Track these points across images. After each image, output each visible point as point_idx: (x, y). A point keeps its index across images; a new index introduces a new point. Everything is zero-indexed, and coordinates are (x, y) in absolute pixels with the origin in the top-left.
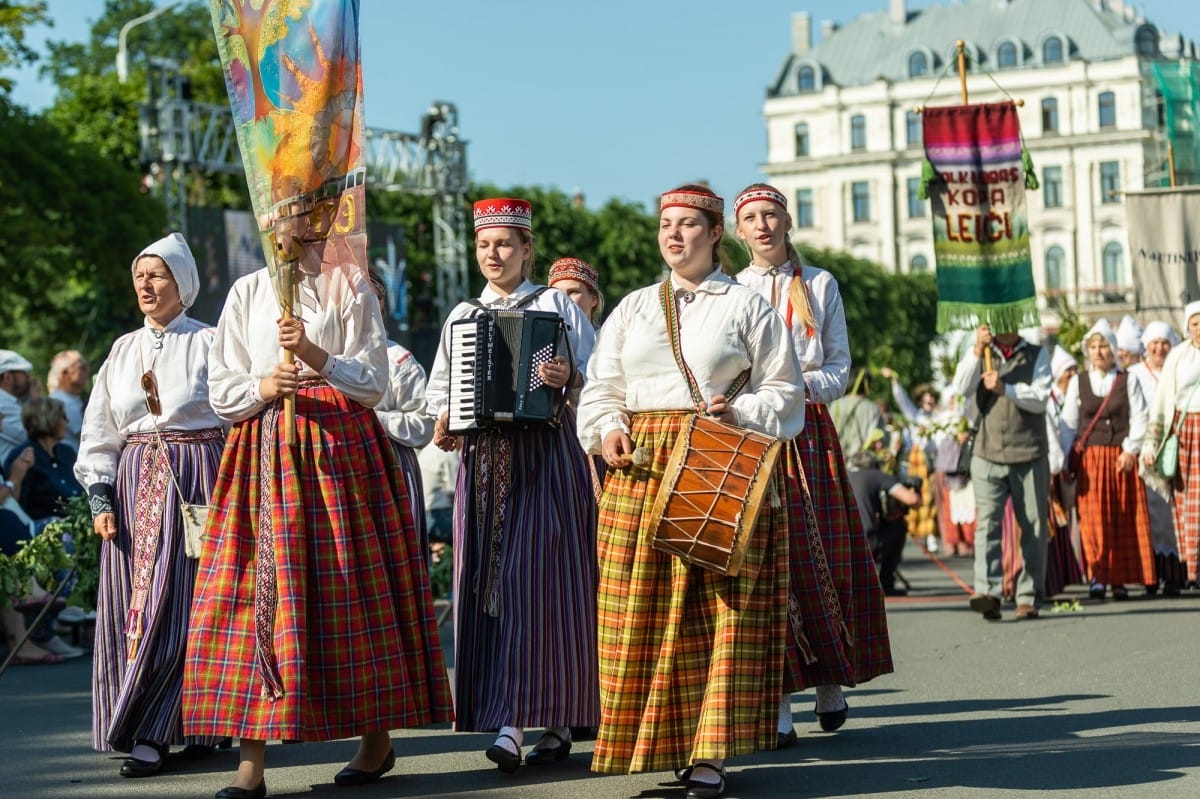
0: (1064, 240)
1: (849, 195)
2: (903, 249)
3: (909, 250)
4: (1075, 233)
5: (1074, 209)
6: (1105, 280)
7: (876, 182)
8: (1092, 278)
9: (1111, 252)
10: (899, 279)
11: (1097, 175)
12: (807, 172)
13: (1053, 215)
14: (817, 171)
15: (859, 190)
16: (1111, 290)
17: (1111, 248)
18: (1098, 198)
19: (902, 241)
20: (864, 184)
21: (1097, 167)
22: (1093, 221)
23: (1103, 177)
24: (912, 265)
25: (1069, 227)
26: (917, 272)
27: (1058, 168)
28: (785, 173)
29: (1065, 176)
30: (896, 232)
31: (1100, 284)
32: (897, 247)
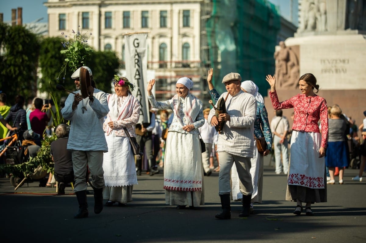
0: (167, 41)
1: (81, 17)
2: (102, 41)
3: (104, 42)
4: (171, 38)
5: (171, 28)
6: (183, 58)
7: (92, 12)
8: (178, 57)
9: (186, 47)
10: (100, 54)
11: (181, 15)
12: (64, 6)
13: (163, 31)
14: (68, 6)
15: (85, 16)
16: (185, 62)
17: (186, 45)
18: (181, 25)
19: (102, 37)
20: (87, 13)
21: (181, 12)
22: (179, 34)
23: (184, 16)
24: (105, 48)
25: (169, 36)
26: (107, 50)
27: (166, 11)
28: (55, 7)
29: (168, 15)
30: (100, 34)
31: (180, 59)
32: (100, 40)
